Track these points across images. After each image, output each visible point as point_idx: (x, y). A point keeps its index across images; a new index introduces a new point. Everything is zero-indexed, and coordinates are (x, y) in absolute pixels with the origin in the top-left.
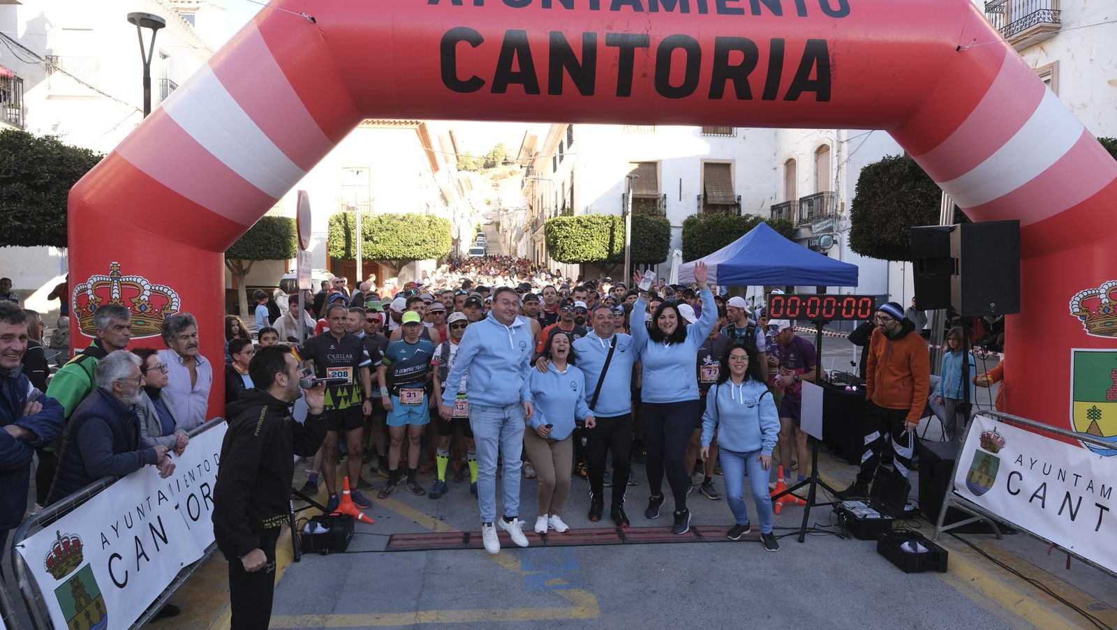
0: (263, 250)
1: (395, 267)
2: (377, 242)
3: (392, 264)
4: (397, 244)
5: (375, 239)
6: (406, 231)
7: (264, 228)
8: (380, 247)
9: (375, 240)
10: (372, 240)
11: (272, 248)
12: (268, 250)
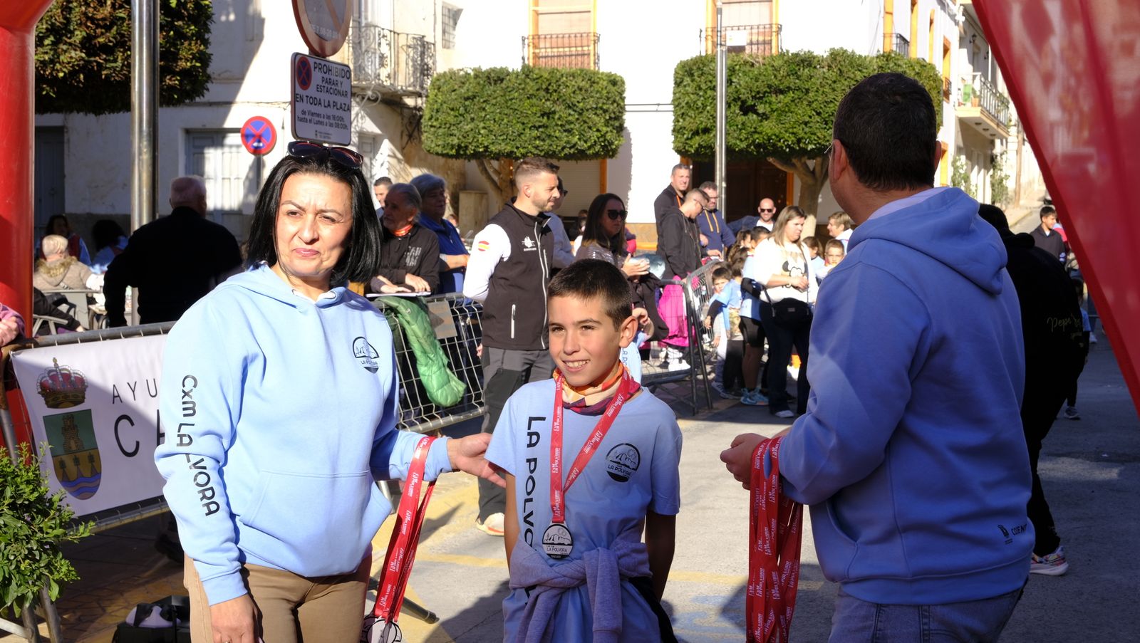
0: (539, 138)
1: (813, 172)
2: (764, 117)
3: (807, 167)
4: (807, 119)
5: (761, 109)
6: (827, 89)
7: (542, 93)
8: (769, 127)
9: (761, 111)
10: (755, 112)
11: (557, 134)
12: (549, 136)
